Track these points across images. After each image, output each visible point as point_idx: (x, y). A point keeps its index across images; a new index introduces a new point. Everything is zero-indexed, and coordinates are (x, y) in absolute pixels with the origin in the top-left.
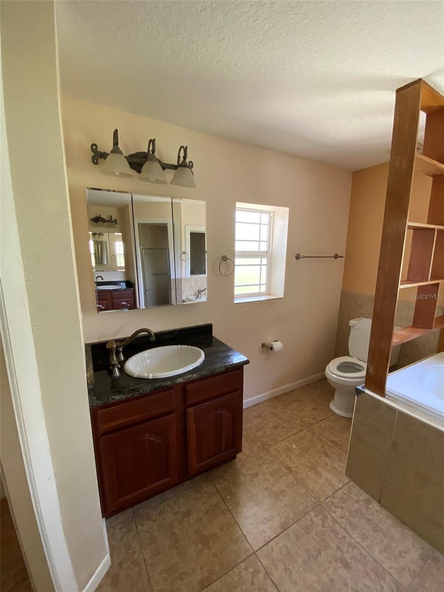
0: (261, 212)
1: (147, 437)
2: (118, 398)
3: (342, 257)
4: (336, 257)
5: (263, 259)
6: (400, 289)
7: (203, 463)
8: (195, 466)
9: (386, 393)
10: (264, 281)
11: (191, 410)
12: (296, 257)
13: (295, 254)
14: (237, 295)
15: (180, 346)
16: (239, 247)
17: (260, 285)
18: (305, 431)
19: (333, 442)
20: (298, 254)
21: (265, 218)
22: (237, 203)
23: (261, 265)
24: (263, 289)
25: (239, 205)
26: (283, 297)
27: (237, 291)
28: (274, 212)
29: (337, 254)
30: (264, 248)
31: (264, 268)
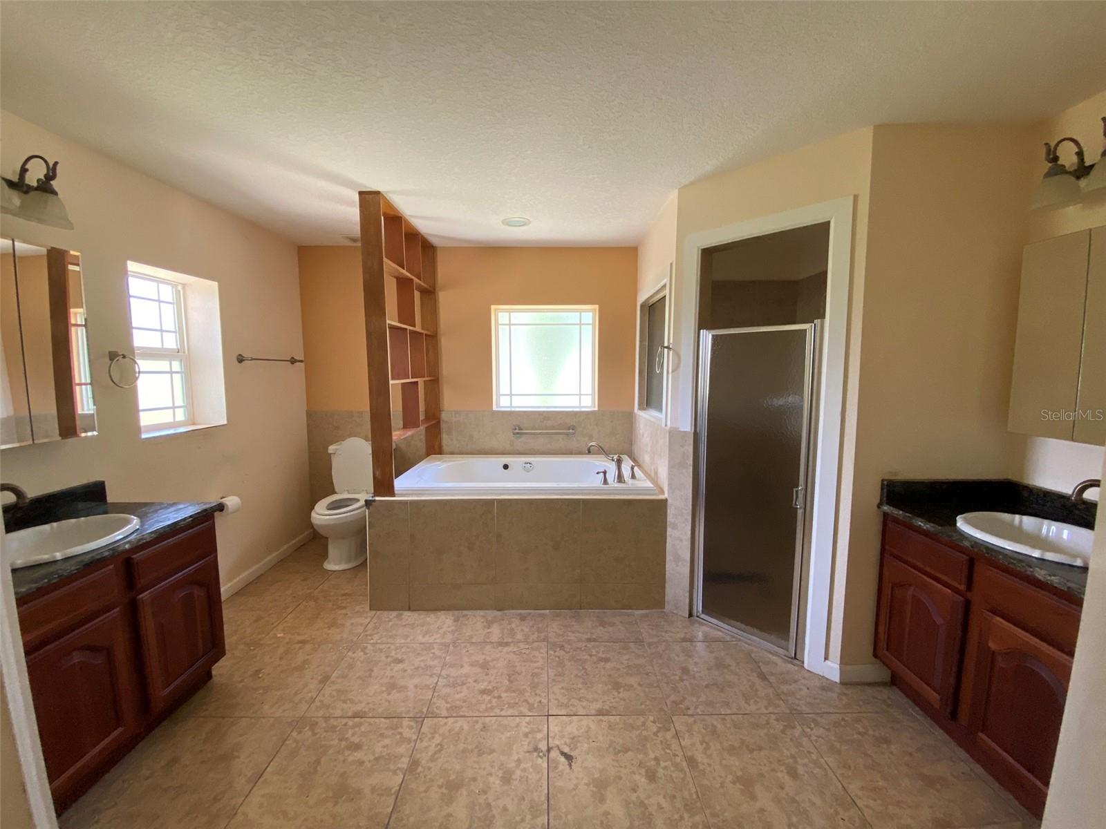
0: (159, 281)
1: (77, 658)
2: (23, 590)
3: (301, 361)
4: (293, 361)
5: (173, 362)
6: (392, 385)
7: (172, 686)
8: (161, 692)
9: (396, 492)
10: (179, 401)
11: (145, 596)
12: (238, 359)
13: (237, 354)
14: (145, 426)
15: (55, 524)
16: (140, 340)
17: (174, 408)
18: (304, 603)
19: (344, 595)
20: (240, 355)
21: (167, 293)
22: (128, 262)
23: (171, 372)
24: (180, 416)
25: (132, 266)
26: (225, 422)
27: (145, 419)
28: (184, 286)
29: (293, 358)
30: (171, 342)
31: (177, 378)
